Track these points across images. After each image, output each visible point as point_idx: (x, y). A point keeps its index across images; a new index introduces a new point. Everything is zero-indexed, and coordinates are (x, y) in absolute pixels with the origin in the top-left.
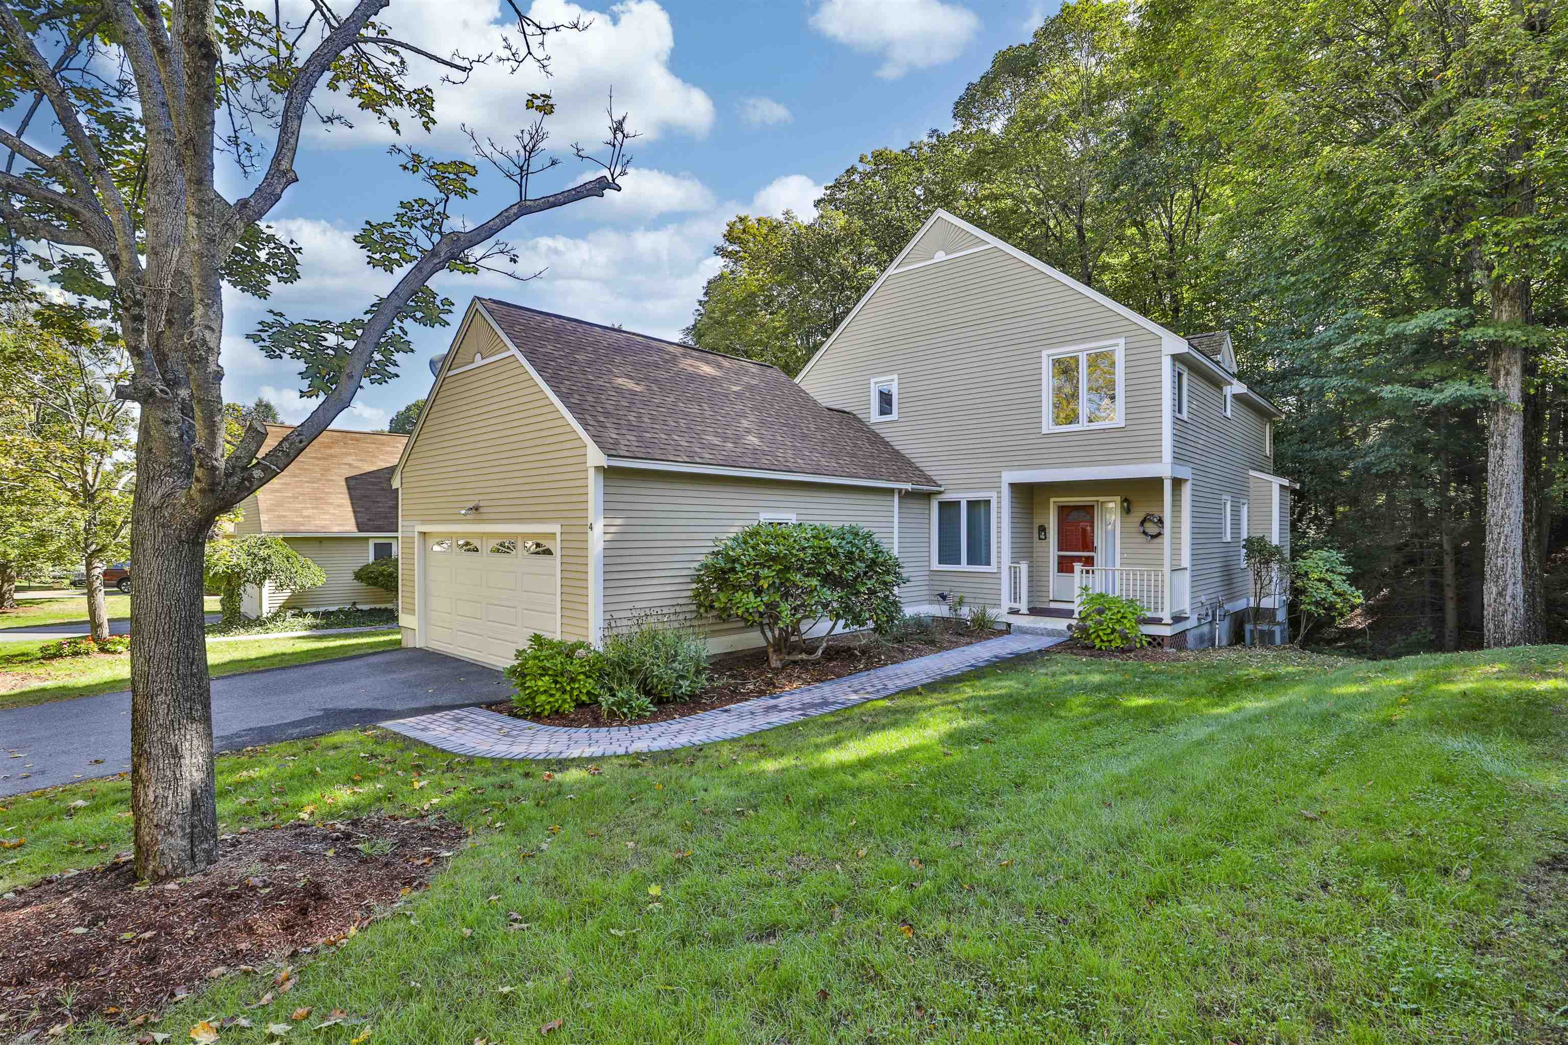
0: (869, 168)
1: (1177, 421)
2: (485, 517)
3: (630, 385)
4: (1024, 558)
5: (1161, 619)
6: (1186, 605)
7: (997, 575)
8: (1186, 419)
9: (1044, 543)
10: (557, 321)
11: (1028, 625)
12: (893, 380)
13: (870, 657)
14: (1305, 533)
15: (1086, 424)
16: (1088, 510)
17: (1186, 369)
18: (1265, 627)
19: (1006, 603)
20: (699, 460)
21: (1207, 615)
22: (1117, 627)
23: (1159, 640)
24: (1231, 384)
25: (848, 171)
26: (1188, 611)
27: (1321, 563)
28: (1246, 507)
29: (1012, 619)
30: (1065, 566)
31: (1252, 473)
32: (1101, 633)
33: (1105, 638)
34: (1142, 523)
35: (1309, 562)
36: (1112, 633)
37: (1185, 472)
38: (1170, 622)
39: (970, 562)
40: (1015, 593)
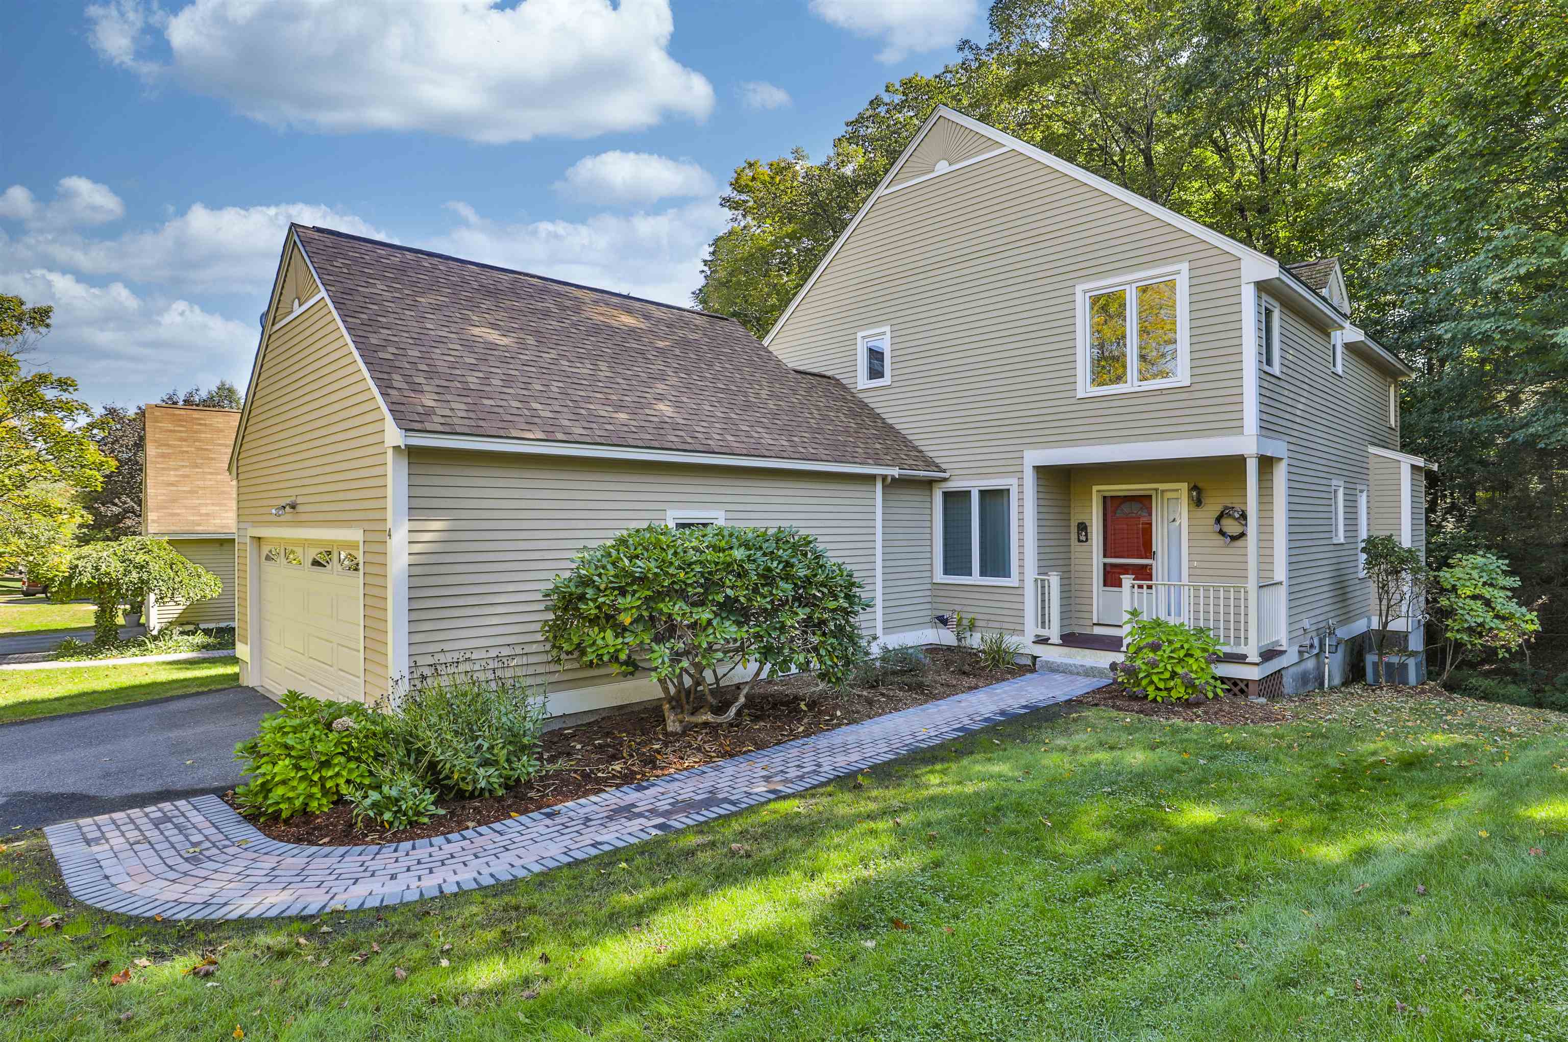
0: (898, 98)
1: (1265, 376)
2: (303, 517)
3: (493, 336)
4: (1053, 567)
5: (1245, 656)
6: (1280, 635)
7: (1018, 590)
8: (1278, 374)
9: (1084, 547)
10: (409, 256)
11: (1059, 660)
12: (884, 333)
13: (820, 712)
14: (1440, 526)
15: (1136, 383)
16: (1144, 501)
17: (1277, 304)
18: (1395, 659)
19: (1031, 629)
20: (560, 436)
21: (1312, 646)
22: (1179, 670)
23: (1242, 685)
24: (1342, 328)
25: (871, 102)
26: (1284, 642)
27: (1475, 574)
28: (1365, 494)
29: (1038, 650)
30: (1112, 577)
31: (1372, 450)
32: (1155, 678)
33: (1161, 685)
34: (1218, 520)
35: (1458, 572)
36: (1172, 678)
37: (1277, 448)
38: (1258, 660)
39: (983, 573)
40: (1043, 615)
